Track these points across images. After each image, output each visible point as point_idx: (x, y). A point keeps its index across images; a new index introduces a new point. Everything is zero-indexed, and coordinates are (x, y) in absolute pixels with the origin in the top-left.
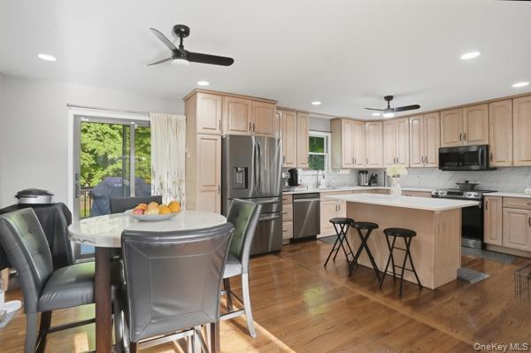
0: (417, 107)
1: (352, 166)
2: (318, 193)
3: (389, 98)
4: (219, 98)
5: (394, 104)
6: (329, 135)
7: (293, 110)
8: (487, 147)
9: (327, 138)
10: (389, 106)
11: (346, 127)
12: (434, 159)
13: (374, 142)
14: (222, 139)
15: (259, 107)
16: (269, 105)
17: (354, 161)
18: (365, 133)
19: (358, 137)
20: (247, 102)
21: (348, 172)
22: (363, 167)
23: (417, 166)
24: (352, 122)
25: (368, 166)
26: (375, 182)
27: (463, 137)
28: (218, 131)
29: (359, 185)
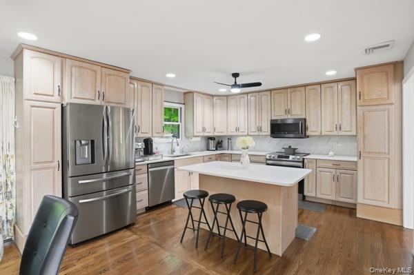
0: (259, 84)
1: (202, 134)
2: (173, 161)
3: (236, 75)
4: (58, 60)
5: (240, 81)
6: (183, 106)
7: (149, 82)
8: (305, 120)
9: (181, 108)
10: (236, 83)
11: (198, 100)
12: (267, 129)
13: (220, 114)
14: (63, 108)
15: (109, 75)
16: (122, 74)
17: (204, 130)
18: (213, 106)
19: (208, 109)
20: (95, 68)
21: (199, 139)
22: (211, 134)
23: (254, 134)
24: (202, 95)
25: (216, 134)
26: (221, 147)
27: (288, 112)
28: (56, 98)
29: (208, 150)
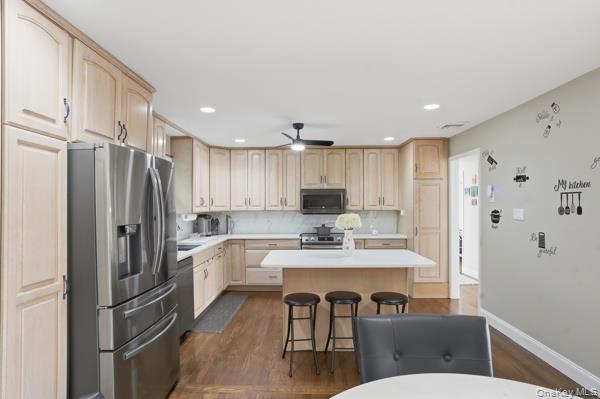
1: (200, 210)
2: (192, 256)
3: (298, 126)
8: (344, 191)
10: (298, 136)
11: (196, 151)
12: (295, 201)
14: (68, 151)
16: (145, 93)
17: (202, 202)
18: (209, 164)
20: (114, 71)
22: (204, 210)
23: (273, 208)
24: (201, 146)
25: (213, 209)
26: (218, 229)
27: (323, 179)
28: (62, 128)
